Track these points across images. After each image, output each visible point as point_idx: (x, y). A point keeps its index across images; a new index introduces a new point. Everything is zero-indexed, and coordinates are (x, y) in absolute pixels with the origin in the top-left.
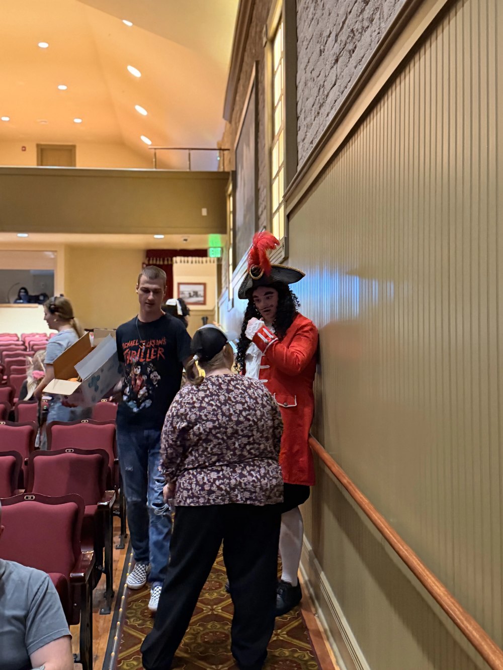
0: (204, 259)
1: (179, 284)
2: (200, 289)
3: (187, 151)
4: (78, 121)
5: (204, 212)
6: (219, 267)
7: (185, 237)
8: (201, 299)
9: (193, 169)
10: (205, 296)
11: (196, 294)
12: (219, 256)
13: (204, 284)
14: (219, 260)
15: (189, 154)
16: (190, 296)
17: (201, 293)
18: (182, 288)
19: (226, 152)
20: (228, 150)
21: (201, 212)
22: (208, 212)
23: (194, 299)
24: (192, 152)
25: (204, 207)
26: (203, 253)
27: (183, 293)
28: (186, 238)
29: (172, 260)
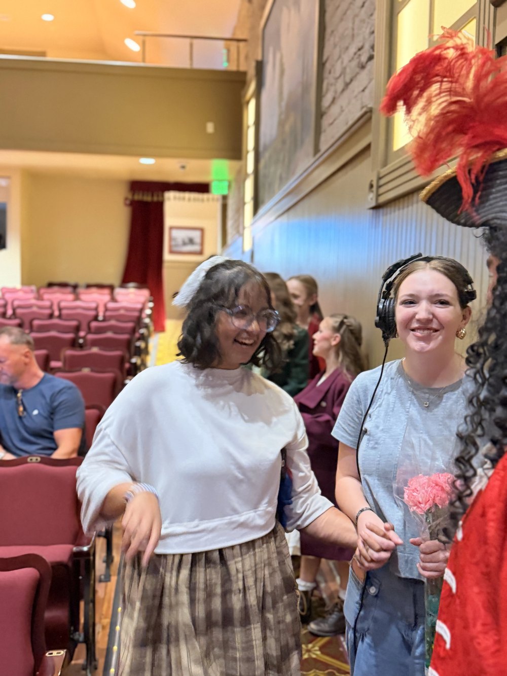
0: (205, 196)
1: (171, 228)
2: (196, 235)
3: (188, 41)
4: (48, 18)
5: (210, 128)
6: (224, 208)
7: (183, 161)
8: (196, 248)
9: (198, 65)
10: (202, 244)
11: (191, 241)
12: (225, 192)
13: (202, 230)
14: (225, 198)
15: (191, 45)
16: (184, 244)
17: (197, 239)
18: (175, 233)
19: (242, 44)
20: (245, 40)
21: (205, 128)
22: (216, 128)
23: (189, 248)
24: (195, 41)
25: (210, 120)
26: (203, 188)
27: (175, 239)
28: (183, 164)
29: (163, 196)
